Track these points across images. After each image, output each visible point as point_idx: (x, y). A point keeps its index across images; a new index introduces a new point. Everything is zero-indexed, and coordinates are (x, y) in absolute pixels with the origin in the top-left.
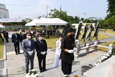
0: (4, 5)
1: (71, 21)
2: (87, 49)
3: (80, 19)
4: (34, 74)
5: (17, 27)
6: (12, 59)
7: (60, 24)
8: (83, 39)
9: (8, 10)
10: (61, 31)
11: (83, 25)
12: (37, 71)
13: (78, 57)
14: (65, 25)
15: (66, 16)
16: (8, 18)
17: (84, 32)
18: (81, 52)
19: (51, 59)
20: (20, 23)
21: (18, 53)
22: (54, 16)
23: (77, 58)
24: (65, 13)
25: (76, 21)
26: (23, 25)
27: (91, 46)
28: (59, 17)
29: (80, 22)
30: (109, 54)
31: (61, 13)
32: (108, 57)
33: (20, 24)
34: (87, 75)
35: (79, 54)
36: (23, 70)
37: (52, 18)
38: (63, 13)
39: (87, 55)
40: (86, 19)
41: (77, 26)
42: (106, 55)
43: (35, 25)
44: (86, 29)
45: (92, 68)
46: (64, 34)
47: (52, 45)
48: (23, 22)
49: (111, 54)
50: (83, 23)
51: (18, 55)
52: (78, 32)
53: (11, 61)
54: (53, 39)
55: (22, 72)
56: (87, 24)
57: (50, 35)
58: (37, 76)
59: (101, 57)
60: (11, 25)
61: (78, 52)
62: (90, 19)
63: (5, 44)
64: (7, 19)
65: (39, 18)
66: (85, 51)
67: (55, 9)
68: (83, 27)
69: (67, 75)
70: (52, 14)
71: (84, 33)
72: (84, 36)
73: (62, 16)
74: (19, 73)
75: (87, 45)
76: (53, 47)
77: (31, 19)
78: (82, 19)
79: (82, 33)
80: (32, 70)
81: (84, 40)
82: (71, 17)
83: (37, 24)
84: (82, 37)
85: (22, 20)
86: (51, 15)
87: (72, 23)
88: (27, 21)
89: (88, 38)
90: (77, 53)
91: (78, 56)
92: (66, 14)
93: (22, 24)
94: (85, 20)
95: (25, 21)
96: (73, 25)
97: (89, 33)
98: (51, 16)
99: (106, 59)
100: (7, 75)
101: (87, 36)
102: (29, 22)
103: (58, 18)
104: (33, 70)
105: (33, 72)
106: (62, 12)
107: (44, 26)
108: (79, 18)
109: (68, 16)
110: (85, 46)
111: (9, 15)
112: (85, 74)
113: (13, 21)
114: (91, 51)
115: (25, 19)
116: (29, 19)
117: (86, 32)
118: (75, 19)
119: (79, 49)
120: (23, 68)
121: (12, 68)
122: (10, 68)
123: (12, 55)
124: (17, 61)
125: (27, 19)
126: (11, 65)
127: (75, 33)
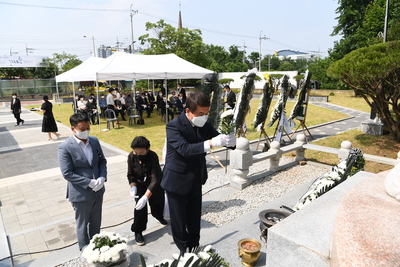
1: (215, 64)
2: (274, 159)
3: (246, 55)
4: (111, 245)
5: (23, 85)
7: (179, 75)
8: (261, 125)
11: (259, 79)
13: (244, 186)
15: (200, 46)
17: (263, 104)
18: (255, 169)
20: (33, 70)
22: (159, 49)
23: (241, 187)
24: (196, 37)
25: (235, 62)
26: (43, 77)
27: (284, 149)
28: (173, 51)
29: (250, 72)
30: (339, 173)
31: (183, 36)
32: (337, 183)
33: (35, 75)
35: (249, 174)
36: (64, 237)
37: (151, 53)
38: (188, 37)
39: (274, 177)
40: (268, 56)
42: (330, 175)
43: (94, 78)
44: (269, 92)
45: (289, 215)
48: (43, 69)
49: (343, 172)
52: (241, 104)
53: (17, 207)
55: (61, 244)
56: (271, 77)
57: (145, 114)
59: (316, 183)
61: (245, 169)
62: (281, 58)
66: (266, 166)
67: (162, 21)
68: (259, 85)
70: (150, 37)
71: (260, 107)
72: (262, 117)
73: (187, 46)
74: (51, 247)
75: (274, 144)
77: (74, 57)
78: (255, 56)
79: (256, 104)
81: (262, 128)
82: (217, 48)
83: (100, 77)
84: (255, 120)
85: (41, 61)
86: (146, 43)
87: (221, 71)
88: (60, 65)
89: (274, 121)
90: (240, 172)
91: (243, 181)
92: (200, 38)
94: (263, 58)
95: (51, 64)
96: (225, 76)
97: (276, 106)
98: (147, 45)
99: (328, 188)
100: (12, 257)
101: (271, 114)
102: (66, 68)
103: (173, 55)
106: (186, 30)
107: (124, 83)
108: (242, 53)
109: (208, 47)
110: (267, 148)
113: (7, 65)
114: (286, 163)
115: (51, 57)
116: (66, 57)
117: (267, 102)
118: (231, 56)
119: (248, 160)
120: (64, 229)
121: (25, 231)
122: (20, 233)
123: (18, 187)
124: (41, 207)
125: (59, 57)
126: (22, 222)
127: (233, 106)
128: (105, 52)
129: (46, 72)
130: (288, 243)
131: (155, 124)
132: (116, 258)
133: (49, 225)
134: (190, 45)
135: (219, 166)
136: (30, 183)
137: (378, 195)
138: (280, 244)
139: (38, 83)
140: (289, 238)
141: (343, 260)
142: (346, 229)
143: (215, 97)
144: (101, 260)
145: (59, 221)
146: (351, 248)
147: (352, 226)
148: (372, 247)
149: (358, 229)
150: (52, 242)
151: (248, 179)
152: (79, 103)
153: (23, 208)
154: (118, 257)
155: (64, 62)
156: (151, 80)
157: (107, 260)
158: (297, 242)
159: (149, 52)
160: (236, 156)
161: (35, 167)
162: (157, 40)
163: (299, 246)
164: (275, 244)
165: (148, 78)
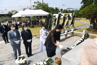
1: (52, 12)
2: (66, 35)
3: (59, 10)
4: (23, 59)
5: (4, 18)
6: (2, 48)
10: (44, 21)
11: (62, 15)
12: (25, 56)
14: (46, 15)
15: (48, 7)
19: (36, 45)
20: (7, 15)
21: (7, 42)
24: (47, 5)
25: (56, 11)
26: (9, 16)
27: (68, 33)
28: (41, 9)
29: (59, 13)
30: (82, 39)
31: (43, 5)
33: (7, 16)
34: (65, 57)
36: (12, 56)
37: (36, 9)
38: (45, 5)
39: (66, 40)
40: (65, 10)
41: (57, 16)
42: (80, 39)
43: (21, 16)
44: (64, 18)
46: (46, 24)
47: (37, 33)
48: (9, 14)
49: (83, 38)
50: (62, 13)
51: (7, 43)
52: (58, 21)
53: (1, 49)
54: (38, 28)
55: (12, 58)
56: (65, 15)
58: (26, 60)
59: (76, 41)
62: (68, 10)
65: (24, 10)
66: (64, 37)
67: (38, 2)
68: (62, 17)
69: (49, 58)
70: (35, 6)
71: (62, 22)
72: (63, 25)
73: (45, 7)
74: (9, 59)
75: (66, 31)
76: (38, 35)
77: (16, 11)
78: (62, 10)
80: (20, 56)
82: (52, 8)
83: (22, 16)
85: (8, 12)
86: (34, 7)
87: (53, 14)
88: (13, 13)
89: (66, 25)
92: (48, 6)
95: (11, 13)
96: (54, 15)
97: (67, 22)
98: (35, 8)
101: (65, 24)
102: (15, 14)
104: (22, 56)
105: (21, 58)
106: (44, 4)
107: (29, 17)
108: (58, 9)
109: (50, 8)
110: (64, 32)
112: (63, 57)
114: (69, 36)
115: (11, 11)
116: (15, 11)
117: (64, 21)
118: (56, 10)
121: (3, 55)
122: (1, 56)
123: (2, 44)
124: (7, 49)
125: (12, 11)
126: (2, 53)
127: (55, 22)
130: (67, 60)
131: (37, 27)
133: (9, 53)
137: (93, 46)
138: (65, 60)
139: (8, 18)
142: (84, 57)
143: (51, 20)
144: (20, 63)
145: (11, 52)
146: (86, 63)
147: (86, 56)
148: (92, 63)
149: (88, 57)
150: (9, 58)
153: (3, 49)
154: (25, 62)
157: (22, 63)
158: (70, 60)
159: (35, 9)
162: (37, 6)
163: (71, 61)
164: (64, 60)
165: (35, 16)
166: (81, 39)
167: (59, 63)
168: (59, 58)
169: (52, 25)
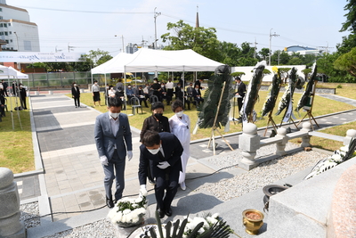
0: (25, 11)
1: (228, 59)
2: (281, 144)
3: (257, 51)
4: (132, 209)
5: (65, 77)
6: (60, 172)
7: (195, 67)
8: (269, 113)
9: (35, 24)
11: (268, 72)
13: (252, 167)
15: (215, 43)
16: (37, 49)
17: (271, 94)
18: (262, 153)
20: (73, 64)
22: (179, 45)
23: (248, 168)
24: (211, 35)
25: (246, 57)
26: (81, 70)
27: (290, 135)
28: (191, 47)
29: (259, 64)
31: (199, 34)
33: (75, 68)
34: (279, 202)
35: (256, 157)
36: (94, 201)
37: (171, 49)
38: (204, 35)
39: (279, 161)
40: (278, 52)
41: (247, 74)
42: (332, 157)
44: (277, 83)
46: (209, 100)
48: (81, 63)
49: (345, 154)
52: (251, 93)
53: (57, 175)
55: (92, 207)
56: (279, 70)
60: (46, 71)
61: (253, 152)
62: (290, 53)
63: (33, 128)
64: (36, 54)
66: (272, 150)
67: (181, 22)
68: (268, 78)
70: (171, 35)
71: (269, 97)
72: (270, 106)
73: (203, 42)
75: (280, 131)
77: (106, 53)
78: (266, 52)
79: (264, 95)
81: (270, 116)
82: (232, 45)
83: (127, 69)
84: (264, 108)
85: (80, 57)
86: (167, 41)
87: (234, 66)
88: (94, 60)
89: (282, 110)
90: (248, 154)
91: (251, 162)
92: (215, 36)
93: (78, 67)
94: (272, 54)
95: (87, 59)
96: (237, 69)
97: (284, 96)
98: (168, 43)
100: (52, 214)
101: (279, 104)
102: (100, 63)
103: (190, 51)
106: (202, 29)
107: (147, 75)
108: (253, 49)
109: (221, 44)
110: (274, 134)
111: (37, 41)
113: (54, 61)
114: (291, 148)
115: (88, 53)
116: (100, 54)
117: (275, 92)
118: (243, 52)
119: (256, 144)
120: (94, 195)
121: (63, 195)
122: (59, 196)
123: (59, 159)
124: (76, 176)
125: (93, 53)
126: (61, 187)
127: (243, 95)
128: (132, 49)
129: (84, 66)
130: (287, 211)
132: (135, 220)
133: (82, 191)
134: (206, 42)
135: (229, 149)
136: (69, 156)
138: (280, 211)
139: (77, 75)
140: (289, 206)
141: (339, 224)
142: (343, 199)
143: (227, 87)
144: (123, 221)
145: (90, 188)
147: (349, 196)
150: (84, 205)
151: (255, 161)
152: (110, 92)
153: (62, 176)
154: (138, 219)
155: (98, 57)
156: (171, 73)
157: (128, 221)
158: (297, 209)
159: (169, 48)
160: (245, 140)
161: (73, 144)
162: (177, 38)
163: (298, 213)
164: (276, 211)
165: (169, 71)
166: (338, 158)
167: (258, 228)
168: (257, 211)
169: (229, 105)
